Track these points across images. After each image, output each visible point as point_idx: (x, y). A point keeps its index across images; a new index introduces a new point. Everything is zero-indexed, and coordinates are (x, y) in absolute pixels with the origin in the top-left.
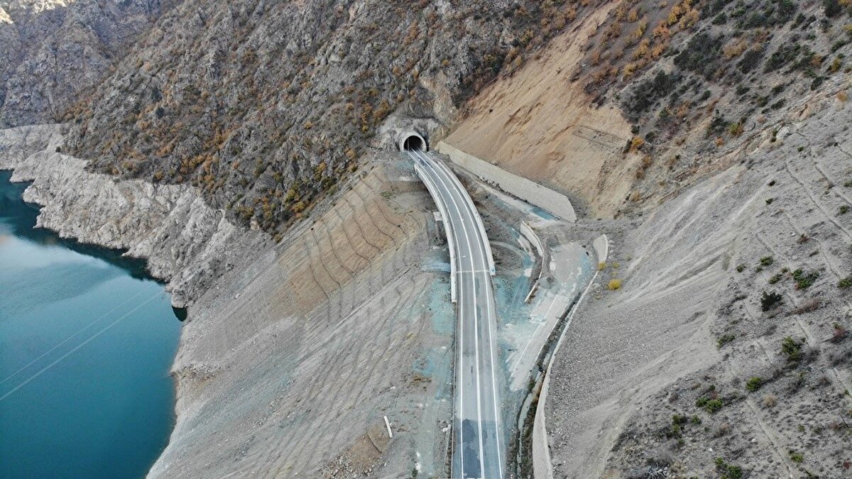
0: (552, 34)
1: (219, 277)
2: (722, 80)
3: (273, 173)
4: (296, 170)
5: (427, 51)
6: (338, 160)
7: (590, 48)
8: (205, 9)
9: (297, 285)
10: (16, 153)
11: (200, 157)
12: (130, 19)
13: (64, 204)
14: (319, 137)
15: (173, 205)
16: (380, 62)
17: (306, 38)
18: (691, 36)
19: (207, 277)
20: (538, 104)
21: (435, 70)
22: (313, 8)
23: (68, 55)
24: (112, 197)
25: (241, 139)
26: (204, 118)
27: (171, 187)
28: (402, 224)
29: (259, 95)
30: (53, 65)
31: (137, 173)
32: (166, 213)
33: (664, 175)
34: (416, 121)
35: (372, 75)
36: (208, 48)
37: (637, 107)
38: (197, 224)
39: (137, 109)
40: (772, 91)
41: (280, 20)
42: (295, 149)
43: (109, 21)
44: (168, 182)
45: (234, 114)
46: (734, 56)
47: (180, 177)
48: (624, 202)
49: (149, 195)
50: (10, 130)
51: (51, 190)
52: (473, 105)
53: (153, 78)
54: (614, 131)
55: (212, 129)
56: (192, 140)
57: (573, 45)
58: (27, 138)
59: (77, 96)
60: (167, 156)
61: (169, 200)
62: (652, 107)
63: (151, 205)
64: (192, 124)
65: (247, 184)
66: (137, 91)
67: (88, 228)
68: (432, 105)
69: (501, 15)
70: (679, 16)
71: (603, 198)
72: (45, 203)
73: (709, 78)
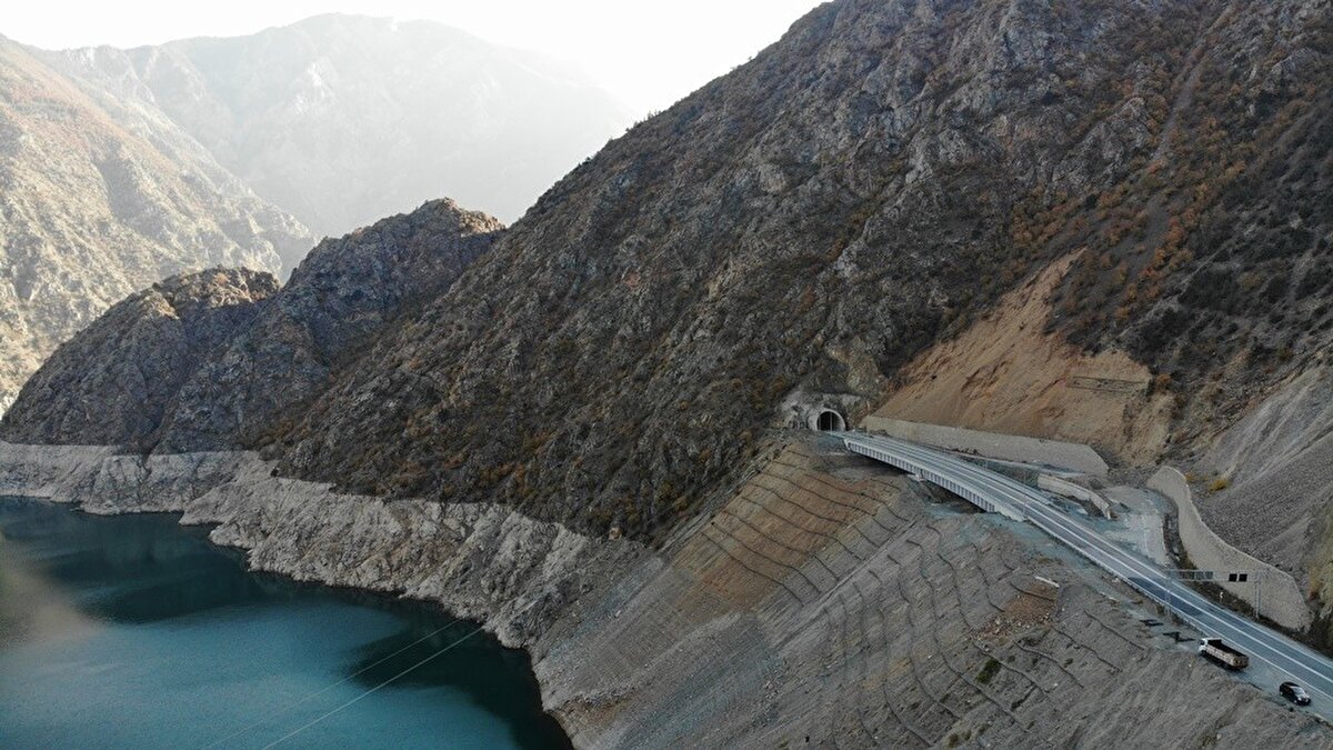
0: (1000, 290)
1: (572, 602)
2: (1248, 311)
3: (634, 468)
4: (669, 460)
5: (831, 318)
6: (728, 444)
7: (1057, 299)
8: (492, 295)
9: (721, 583)
10: (182, 490)
11: (506, 467)
12: (359, 317)
13: (300, 536)
14: (699, 419)
15: (469, 530)
16: (769, 333)
17: (644, 321)
18: (1190, 277)
19: (554, 604)
20: (1001, 363)
21: (846, 337)
22: (652, 288)
23: (272, 359)
24: (379, 523)
25: (571, 439)
26: (509, 419)
27: (467, 505)
28: (866, 492)
29: (584, 389)
30: (248, 371)
31: (414, 490)
32: (460, 541)
33: (1209, 410)
34: (826, 397)
35: (758, 349)
36: (510, 337)
37: (1148, 347)
38: (522, 543)
39: (402, 414)
40: (1313, 314)
41: (607, 302)
42: (665, 437)
43: (329, 318)
44: (462, 500)
45: (549, 414)
46: (1252, 288)
47: (479, 493)
48: (1165, 446)
49: (435, 517)
50: (177, 456)
51: (263, 526)
52: (906, 373)
53: (423, 378)
54: (1123, 377)
55: (520, 433)
56: (493, 447)
57: (1030, 301)
58: (200, 470)
59: (278, 413)
60: (458, 468)
61: (463, 524)
62: (1168, 346)
63: (438, 531)
64: (493, 427)
65: (595, 486)
66: (398, 394)
67: (340, 566)
68: (846, 377)
69: (926, 274)
70: (1166, 259)
71: (1135, 446)
72: (252, 545)
73: (1230, 311)
